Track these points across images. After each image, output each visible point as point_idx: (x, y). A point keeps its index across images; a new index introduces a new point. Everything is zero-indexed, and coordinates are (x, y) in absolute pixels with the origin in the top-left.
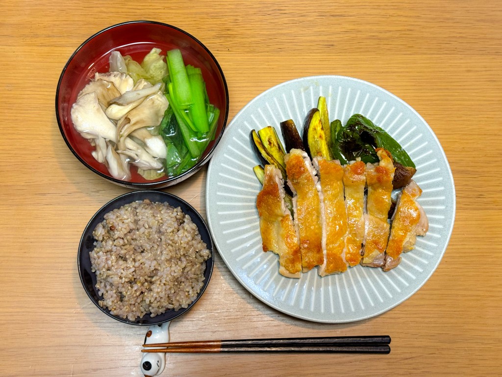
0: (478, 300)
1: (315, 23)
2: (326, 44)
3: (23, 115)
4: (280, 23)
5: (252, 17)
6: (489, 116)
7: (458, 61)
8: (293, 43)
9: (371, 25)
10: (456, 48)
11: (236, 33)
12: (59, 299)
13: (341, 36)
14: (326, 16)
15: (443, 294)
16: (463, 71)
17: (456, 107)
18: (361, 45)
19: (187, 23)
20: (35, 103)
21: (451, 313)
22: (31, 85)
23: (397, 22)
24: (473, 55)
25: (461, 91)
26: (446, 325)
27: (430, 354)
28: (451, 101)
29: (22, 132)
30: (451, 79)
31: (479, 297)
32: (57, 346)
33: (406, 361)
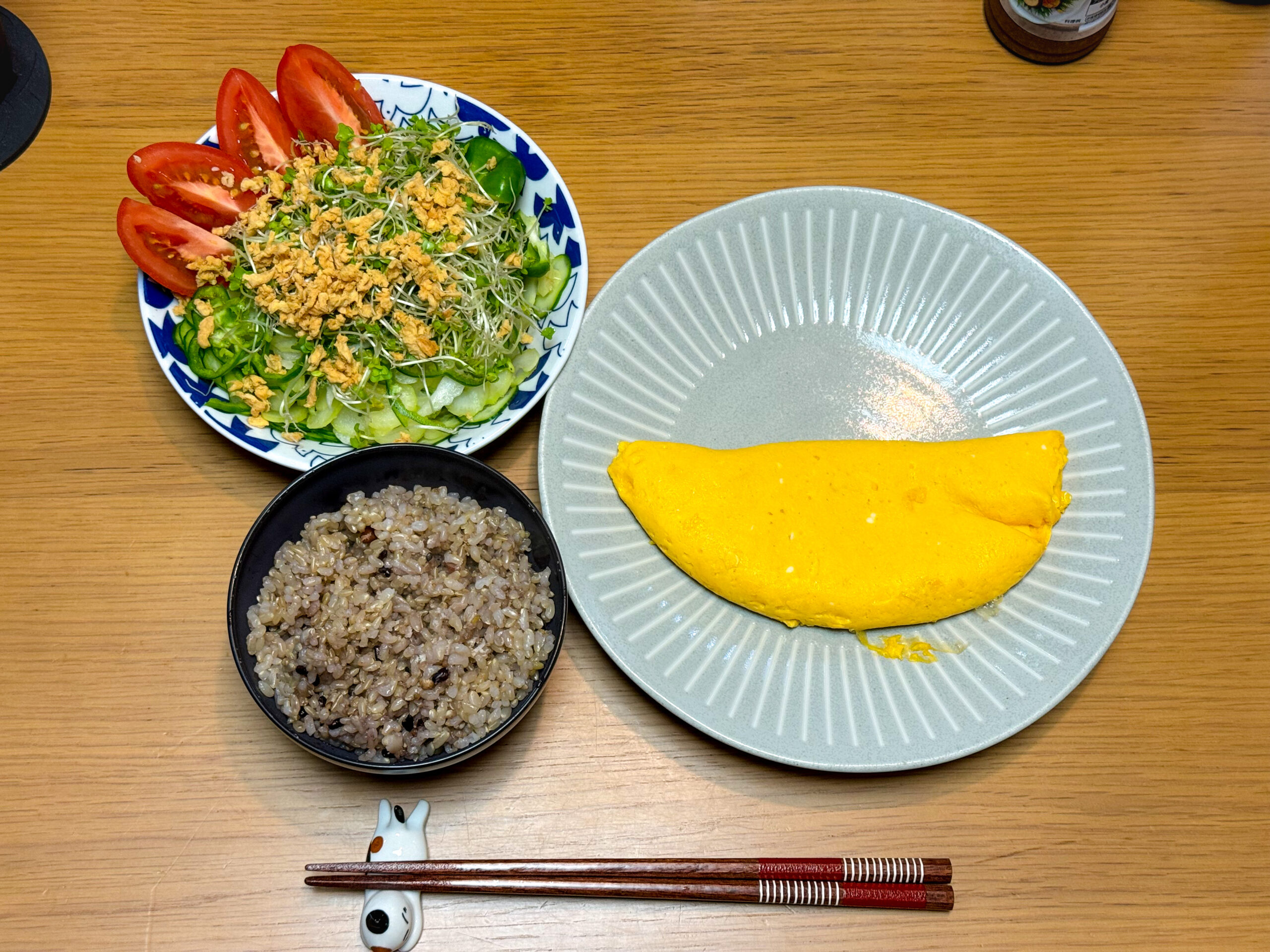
0: (1174, 709)
1: (748, 69)
2: (774, 114)
4: (662, 70)
7: (1093, 151)
8: (696, 113)
13: (810, 96)
16: (1105, 172)
20: (68, 258)
22: (60, 216)
23: (943, 65)
24: (1130, 135)
25: (1103, 218)
27: (1061, 844)
28: (1081, 240)
30: (1078, 190)
31: (1176, 701)
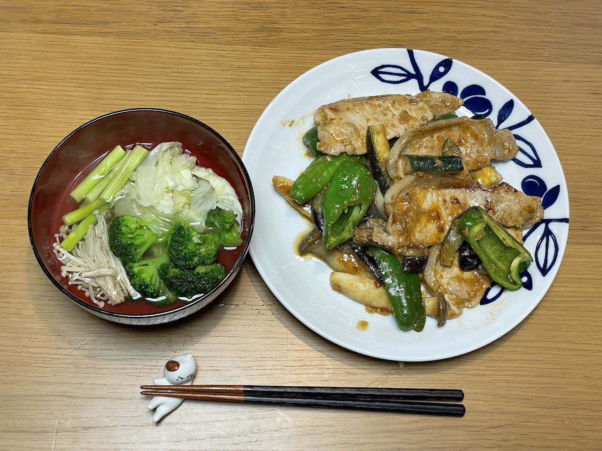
3: (16, 112)
5: (302, 10)
6: (592, 134)
9: (446, 24)
10: (551, 54)
11: (282, 27)
12: (43, 337)
14: (392, 12)
15: (540, 347)
17: (553, 121)
18: (435, 47)
19: (224, 13)
21: (551, 370)
26: (544, 386)
29: (12, 131)
32: (38, 396)
33: (493, 431)
